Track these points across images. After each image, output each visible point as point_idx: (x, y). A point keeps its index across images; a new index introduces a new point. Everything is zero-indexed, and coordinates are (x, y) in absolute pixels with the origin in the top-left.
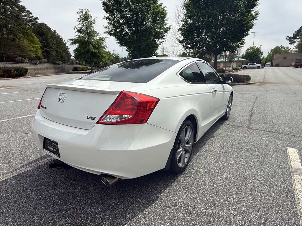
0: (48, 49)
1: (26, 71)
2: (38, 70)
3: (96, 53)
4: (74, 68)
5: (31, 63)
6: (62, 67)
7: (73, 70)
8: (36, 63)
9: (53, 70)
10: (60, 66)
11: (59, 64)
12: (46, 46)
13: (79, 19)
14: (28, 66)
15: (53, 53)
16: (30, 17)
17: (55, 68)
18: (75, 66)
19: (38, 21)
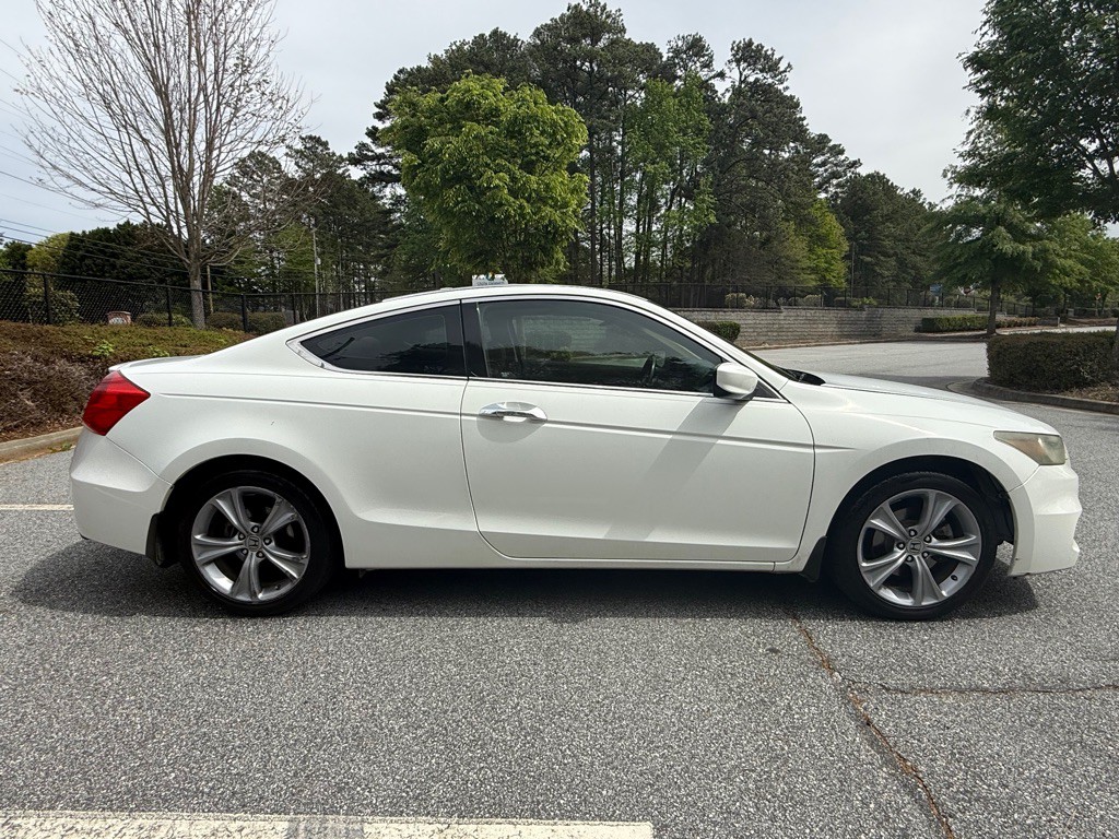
0: (869, 259)
1: (734, 333)
2: (780, 329)
3: (1020, 257)
4: (924, 320)
5: (765, 308)
6: (870, 320)
7: (917, 330)
8: (777, 309)
9: (832, 329)
10: (864, 315)
11: (861, 309)
12: (863, 250)
13: (970, 133)
14: (751, 317)
15: (888, 268)
16: (836, 165)
17: (841, 322)
18: (930, 313)
19: (858, 170)
